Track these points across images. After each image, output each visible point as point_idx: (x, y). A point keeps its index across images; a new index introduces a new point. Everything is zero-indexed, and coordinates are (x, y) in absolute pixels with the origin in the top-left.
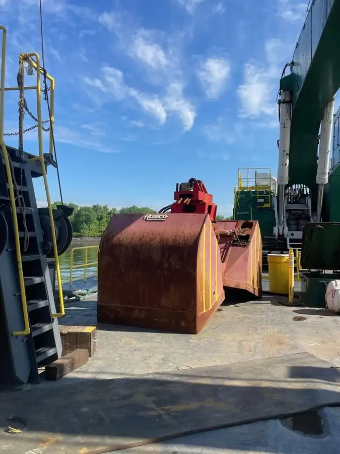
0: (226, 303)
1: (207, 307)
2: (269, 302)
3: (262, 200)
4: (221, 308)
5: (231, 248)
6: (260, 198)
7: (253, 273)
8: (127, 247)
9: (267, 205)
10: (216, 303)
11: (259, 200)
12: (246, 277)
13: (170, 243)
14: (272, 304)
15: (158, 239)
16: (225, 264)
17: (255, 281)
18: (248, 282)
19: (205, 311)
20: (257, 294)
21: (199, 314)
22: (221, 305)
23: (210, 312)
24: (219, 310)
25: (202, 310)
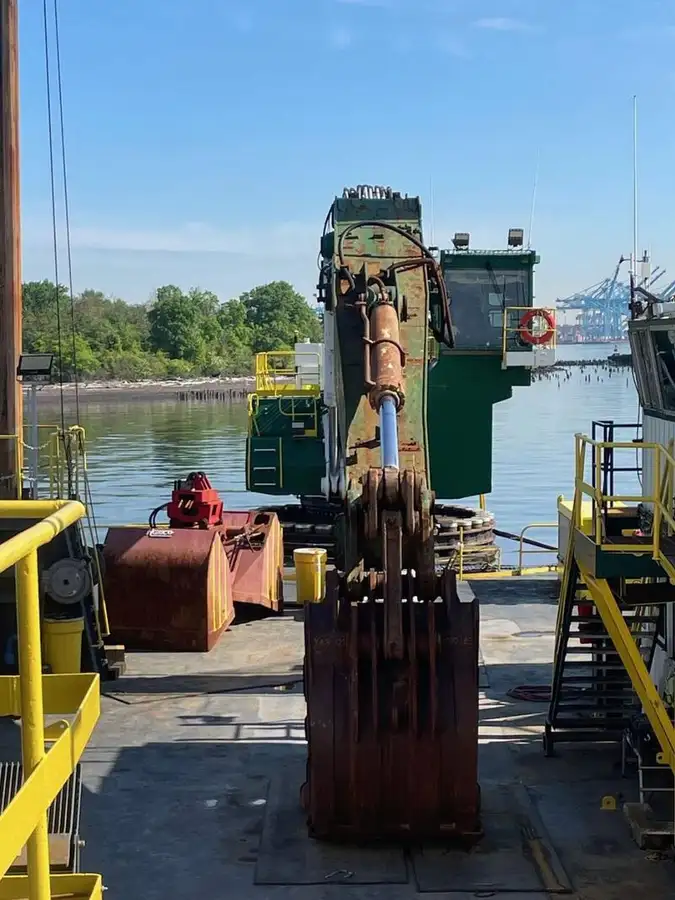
0: (235, 622)
1: (217, 626)
2: (293, 618)
3: (300, 425)
4: (231, 627)
5: (241, 551)
6: (298, 419)
7: (270, 581)
8: (130, 567)
9: (312, 433)
10: (226, 622)
11: (295, 425)
12: (260, 589)
13: (179, 562)
14: (295, 620)
15: (166, 558)
16: (234, 573)
17: (274, 591)
18: (263, 594)
19: (215, 630)
20: (275, 608)
21: (210, 633)
22: (231, 624)
23: (220, 631)
24: (228, 630)
25: (213, 629)
